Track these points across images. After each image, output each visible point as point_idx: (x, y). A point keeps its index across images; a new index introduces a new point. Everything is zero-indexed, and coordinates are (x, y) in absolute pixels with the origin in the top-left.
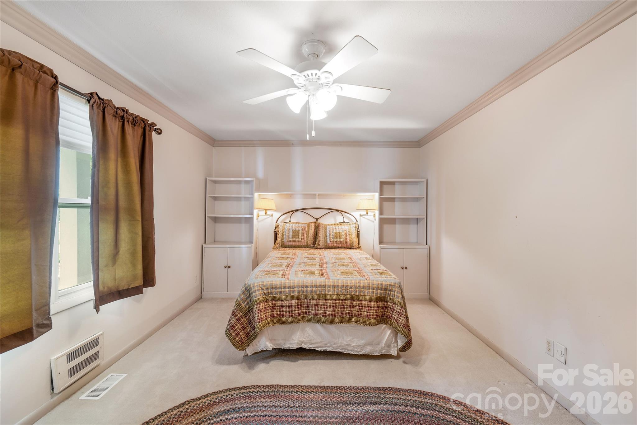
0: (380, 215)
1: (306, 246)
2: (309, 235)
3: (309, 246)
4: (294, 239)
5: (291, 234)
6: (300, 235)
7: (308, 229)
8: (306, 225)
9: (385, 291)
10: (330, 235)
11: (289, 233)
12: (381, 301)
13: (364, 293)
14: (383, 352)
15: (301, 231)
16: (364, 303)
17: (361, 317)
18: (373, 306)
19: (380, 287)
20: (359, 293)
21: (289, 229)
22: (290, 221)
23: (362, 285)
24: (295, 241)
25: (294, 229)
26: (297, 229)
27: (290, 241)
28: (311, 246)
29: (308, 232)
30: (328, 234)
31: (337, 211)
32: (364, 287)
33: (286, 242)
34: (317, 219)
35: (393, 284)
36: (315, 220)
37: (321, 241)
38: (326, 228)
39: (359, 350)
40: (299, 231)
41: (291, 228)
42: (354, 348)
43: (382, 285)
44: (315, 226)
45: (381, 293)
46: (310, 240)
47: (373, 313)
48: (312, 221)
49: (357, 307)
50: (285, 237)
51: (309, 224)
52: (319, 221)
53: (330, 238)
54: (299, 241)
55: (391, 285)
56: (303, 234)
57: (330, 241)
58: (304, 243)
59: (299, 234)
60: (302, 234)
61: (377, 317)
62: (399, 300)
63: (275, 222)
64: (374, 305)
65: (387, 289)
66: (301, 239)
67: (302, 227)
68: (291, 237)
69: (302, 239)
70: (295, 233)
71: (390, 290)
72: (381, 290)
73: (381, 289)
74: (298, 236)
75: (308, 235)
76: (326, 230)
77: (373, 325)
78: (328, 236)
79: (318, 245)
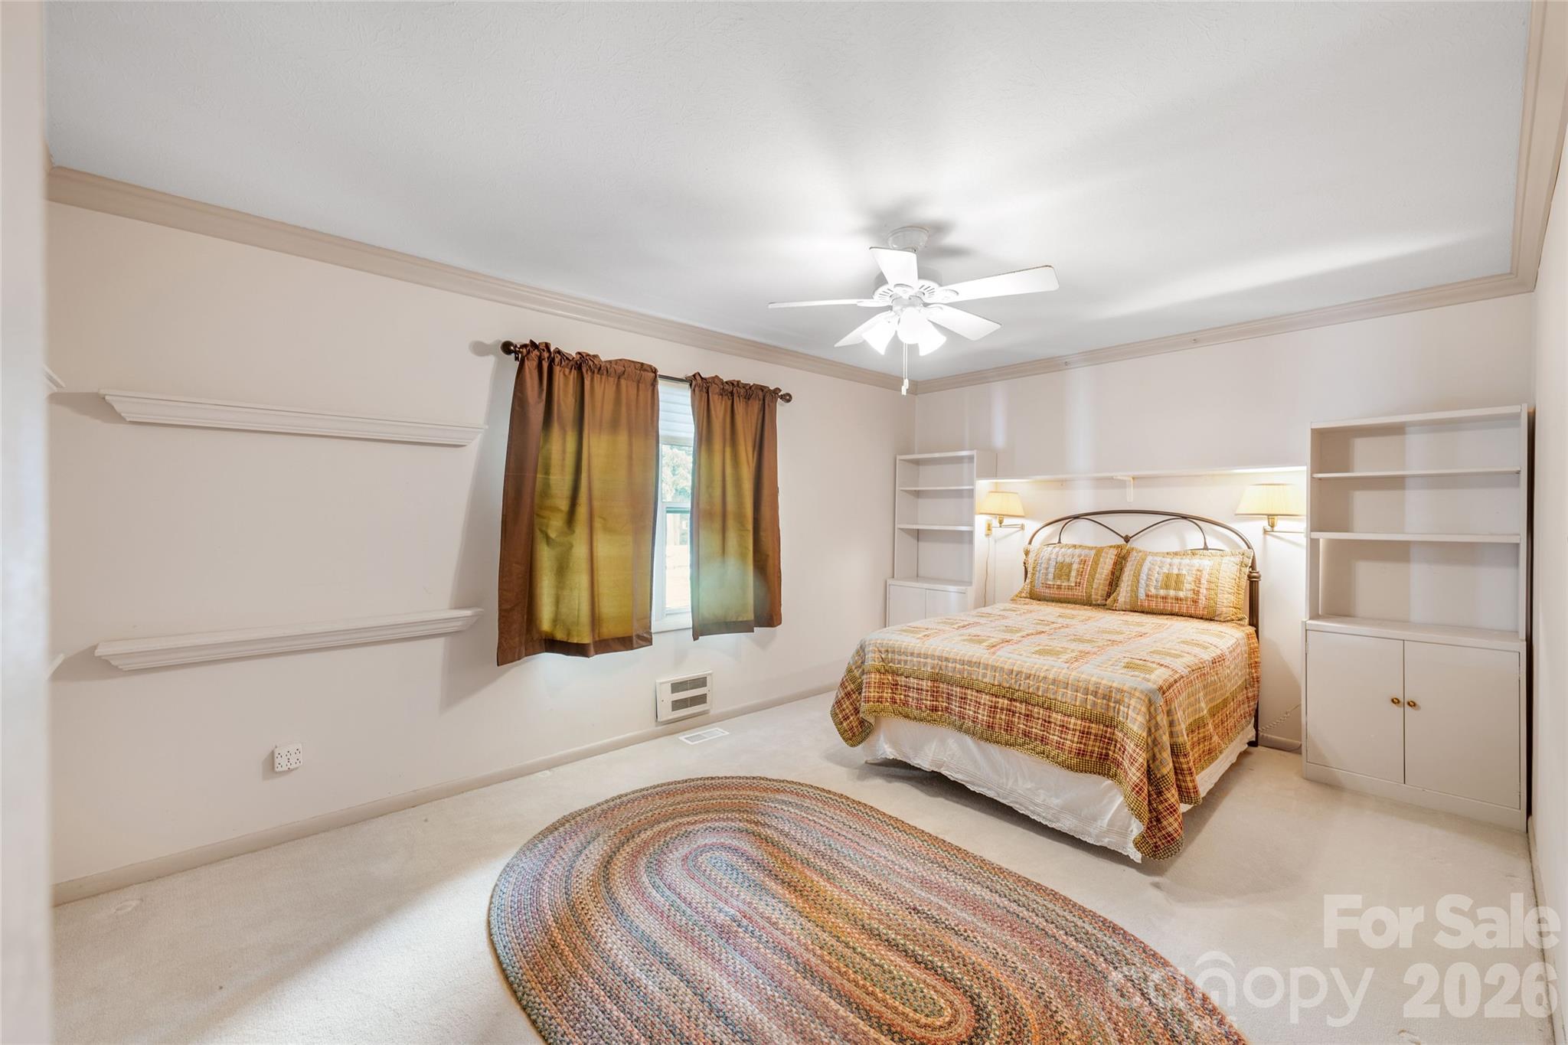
0: (1311, 531)
1: (1087, 602)
2: (1097, 575)
3: (1094, 602)
4: (1059, 583)
5: (1052, 570)
6: (1073, 574)
7: (1096, 562)
8: (1093, 552)
9: (1105, 701)
10: (1149, 579)
11: (1047, 569)
12: (1098, 723)
13: (1056, 693)
14: (1105, 842)
15: (1075, 566)
16: (1054, 715)
17: (1047, 744)
18: (1071, 726)
19: (1091, 688)
20: (1044, 692)
21: (1049, 559)
22: (1059, 542)
23: (1051, 676)
24: (1059, 587)
25: (1060, 559)
26: (1068, 560)
27: (1049, 587)
28: (1099, 602)
29: (1094, 569)
30: (1145, 578)
31: (1184, 517)
32: (1054, 682)
33: (1040, 589)
34: (1127, 539)
35: (1126, 688)
36: (1122, 542)
37: (1123, 594)
38: (1144, 560)
39: (1049, 817)
40: (1071, 564)
41: (1053, 556)
42: (1039, 810)
43: (1097, 685)
44: (1118, 555)
45: (1094, 704)
46: (1097, 589)
47: (1072, 742)
48: (1114, 544)
49: (1040, 721)
50: (1039, 577)
51: (1099, 552)
52: (1132, 544)
53: (1147, 585)
54: (1070, 588)
55: (1120, 691)
56: (1080, 573)
57: (1147, 596)
58: (1080, 593)
59: (1070, 572)
60: (1078, 571)
61: (1081, 753)
62: (1135, 728)
63: (1027, 542)
64: (1075, 724)
65: (1110, 697)
66: (1073, 584)
67: (1080, 556)
68: (1051, 576)
69: (1078, 584)
70: (1063, 570)
71: (1117, 702)
72: (1095, 697)
73: (1095, 694)
74: (1068, 576)
75: (1092, 576)
76: (1141, 566)
77: (1069, 768)
78: (1143, 582)
79: (1115, 601)
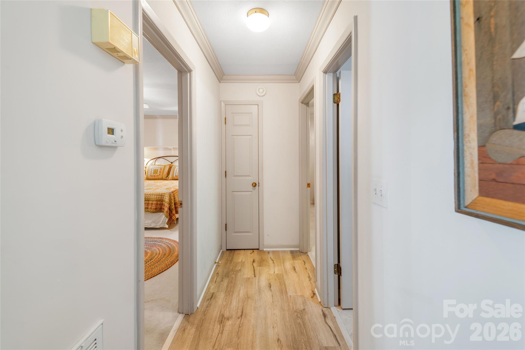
1: (162, 179)
2: (164, 172)
3: (164, 179)
4: (154, 175)
5: (153, 172)
6: (158, 172)
7: (164, 169)
8: (164, 166)
9: (161, 196)
10: (176, 172)
11: (151, 171)
12: (159, 201)
13: (150, 197)
14: (161, 226)
15: (159, 170)
16: (150, 202)
17: (148, 209)
18: (154, 203)
19: (158, 194)
20: (147, 197)
21: (152, 169)
22: (155, 164)
23: (149, 193)
24: (155, 176)
25: (155, 169)
26: (157, 169)
27: (152, 176)
28: (165, 179)
29: (164, 171)
30: (175, 172)
32: (150, 195)
33: (149, 177)
34: (172, 163)
35: (165, 193)
36: (171, 163)
37: (170, 176)
38: (175, 168)
39: (149, 225)
40: (158, 170)
41: (153, 168)
42: (146, 225)
43: (159, 193)
44: (170, 167)
45: (159, 197)
46: (164, 175)
47: (154, 207)
48: (169, 164)
49: (147, 204)
50: (149, 174)
51: (165, 166)
52: (173, 164)
53: (176, 174)
54: (157, 176)
55: (164, 193)
56: (160, 172)
57: (176, 176)
58: (160, 177)
59: (157, 172)
60: (160, 171)
61: (156, 209)
62: (167, 200)
63: (146, 164)
64: (155, 203)
65: (162, 195)
66: (158, 175)
67: (160, 167)
68: (152, 173)
69: (159, 175)
70: (156, 171)
71: (163, 196)
72: (159, 196)
73: (159, 195)
74: (157, 173)
75: (163, 172)
76: (175, 169)
77: (153, 212)
78: (175, 173)
79: (169, 178)
